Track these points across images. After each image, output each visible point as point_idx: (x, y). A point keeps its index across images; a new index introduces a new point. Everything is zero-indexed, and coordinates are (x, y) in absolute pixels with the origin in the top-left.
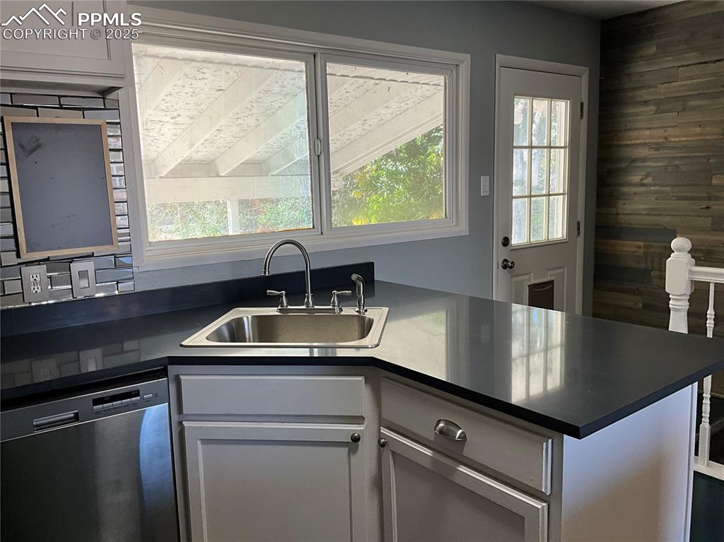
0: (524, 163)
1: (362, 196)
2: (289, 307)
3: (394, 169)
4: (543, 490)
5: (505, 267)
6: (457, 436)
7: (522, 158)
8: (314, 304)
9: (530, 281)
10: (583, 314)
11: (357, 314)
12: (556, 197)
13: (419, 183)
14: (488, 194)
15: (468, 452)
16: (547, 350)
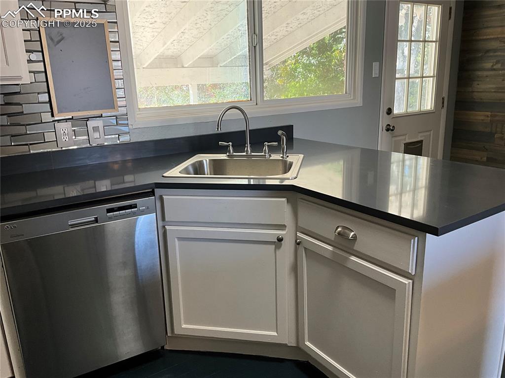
0: (404, 57)
1: (284, 83)
2: (234, 154)
3: (308, 62)
4: (410, 272)
5: (388, 130)
6: (351, 236)
7: (403, 53)
8: (252, 151)
9: (405, 140)
10: (443, 159)
11: (281, 158)
12: (427, 79)
13: (326, 72)
14: (378, 76)
15: (357, 247)
16: (415, 190)
